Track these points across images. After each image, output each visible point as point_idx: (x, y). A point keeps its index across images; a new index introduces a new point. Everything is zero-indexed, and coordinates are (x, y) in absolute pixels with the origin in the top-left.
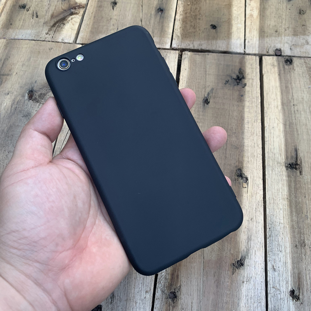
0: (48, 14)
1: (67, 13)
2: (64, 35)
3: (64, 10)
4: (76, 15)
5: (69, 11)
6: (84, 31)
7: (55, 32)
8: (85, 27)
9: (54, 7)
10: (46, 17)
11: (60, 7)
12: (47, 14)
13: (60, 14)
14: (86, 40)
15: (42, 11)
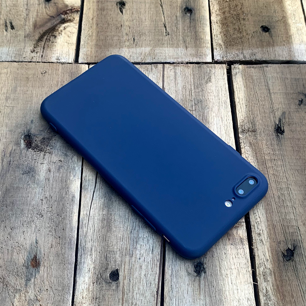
0: (29, 23)
1: (56, 21)
2: (59, 52)
3: (51, 17)
4: (69, 22)
5: (58, 18)
6: (86, 44)
7: (44, 49)
8: (86, 39)
9: (35, 14)
10: (26, 27)
11: (45, 12)
12: (27, 23)
13: (46, 22)
14: (92, 57)
15: (18, 19)
